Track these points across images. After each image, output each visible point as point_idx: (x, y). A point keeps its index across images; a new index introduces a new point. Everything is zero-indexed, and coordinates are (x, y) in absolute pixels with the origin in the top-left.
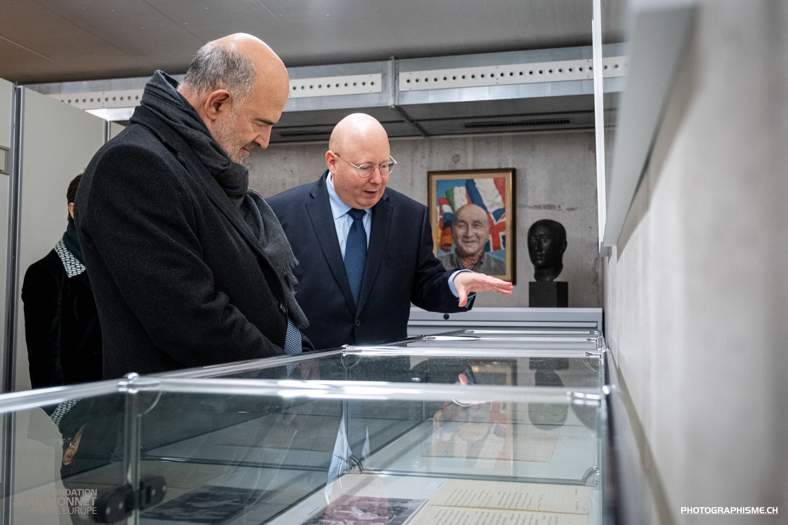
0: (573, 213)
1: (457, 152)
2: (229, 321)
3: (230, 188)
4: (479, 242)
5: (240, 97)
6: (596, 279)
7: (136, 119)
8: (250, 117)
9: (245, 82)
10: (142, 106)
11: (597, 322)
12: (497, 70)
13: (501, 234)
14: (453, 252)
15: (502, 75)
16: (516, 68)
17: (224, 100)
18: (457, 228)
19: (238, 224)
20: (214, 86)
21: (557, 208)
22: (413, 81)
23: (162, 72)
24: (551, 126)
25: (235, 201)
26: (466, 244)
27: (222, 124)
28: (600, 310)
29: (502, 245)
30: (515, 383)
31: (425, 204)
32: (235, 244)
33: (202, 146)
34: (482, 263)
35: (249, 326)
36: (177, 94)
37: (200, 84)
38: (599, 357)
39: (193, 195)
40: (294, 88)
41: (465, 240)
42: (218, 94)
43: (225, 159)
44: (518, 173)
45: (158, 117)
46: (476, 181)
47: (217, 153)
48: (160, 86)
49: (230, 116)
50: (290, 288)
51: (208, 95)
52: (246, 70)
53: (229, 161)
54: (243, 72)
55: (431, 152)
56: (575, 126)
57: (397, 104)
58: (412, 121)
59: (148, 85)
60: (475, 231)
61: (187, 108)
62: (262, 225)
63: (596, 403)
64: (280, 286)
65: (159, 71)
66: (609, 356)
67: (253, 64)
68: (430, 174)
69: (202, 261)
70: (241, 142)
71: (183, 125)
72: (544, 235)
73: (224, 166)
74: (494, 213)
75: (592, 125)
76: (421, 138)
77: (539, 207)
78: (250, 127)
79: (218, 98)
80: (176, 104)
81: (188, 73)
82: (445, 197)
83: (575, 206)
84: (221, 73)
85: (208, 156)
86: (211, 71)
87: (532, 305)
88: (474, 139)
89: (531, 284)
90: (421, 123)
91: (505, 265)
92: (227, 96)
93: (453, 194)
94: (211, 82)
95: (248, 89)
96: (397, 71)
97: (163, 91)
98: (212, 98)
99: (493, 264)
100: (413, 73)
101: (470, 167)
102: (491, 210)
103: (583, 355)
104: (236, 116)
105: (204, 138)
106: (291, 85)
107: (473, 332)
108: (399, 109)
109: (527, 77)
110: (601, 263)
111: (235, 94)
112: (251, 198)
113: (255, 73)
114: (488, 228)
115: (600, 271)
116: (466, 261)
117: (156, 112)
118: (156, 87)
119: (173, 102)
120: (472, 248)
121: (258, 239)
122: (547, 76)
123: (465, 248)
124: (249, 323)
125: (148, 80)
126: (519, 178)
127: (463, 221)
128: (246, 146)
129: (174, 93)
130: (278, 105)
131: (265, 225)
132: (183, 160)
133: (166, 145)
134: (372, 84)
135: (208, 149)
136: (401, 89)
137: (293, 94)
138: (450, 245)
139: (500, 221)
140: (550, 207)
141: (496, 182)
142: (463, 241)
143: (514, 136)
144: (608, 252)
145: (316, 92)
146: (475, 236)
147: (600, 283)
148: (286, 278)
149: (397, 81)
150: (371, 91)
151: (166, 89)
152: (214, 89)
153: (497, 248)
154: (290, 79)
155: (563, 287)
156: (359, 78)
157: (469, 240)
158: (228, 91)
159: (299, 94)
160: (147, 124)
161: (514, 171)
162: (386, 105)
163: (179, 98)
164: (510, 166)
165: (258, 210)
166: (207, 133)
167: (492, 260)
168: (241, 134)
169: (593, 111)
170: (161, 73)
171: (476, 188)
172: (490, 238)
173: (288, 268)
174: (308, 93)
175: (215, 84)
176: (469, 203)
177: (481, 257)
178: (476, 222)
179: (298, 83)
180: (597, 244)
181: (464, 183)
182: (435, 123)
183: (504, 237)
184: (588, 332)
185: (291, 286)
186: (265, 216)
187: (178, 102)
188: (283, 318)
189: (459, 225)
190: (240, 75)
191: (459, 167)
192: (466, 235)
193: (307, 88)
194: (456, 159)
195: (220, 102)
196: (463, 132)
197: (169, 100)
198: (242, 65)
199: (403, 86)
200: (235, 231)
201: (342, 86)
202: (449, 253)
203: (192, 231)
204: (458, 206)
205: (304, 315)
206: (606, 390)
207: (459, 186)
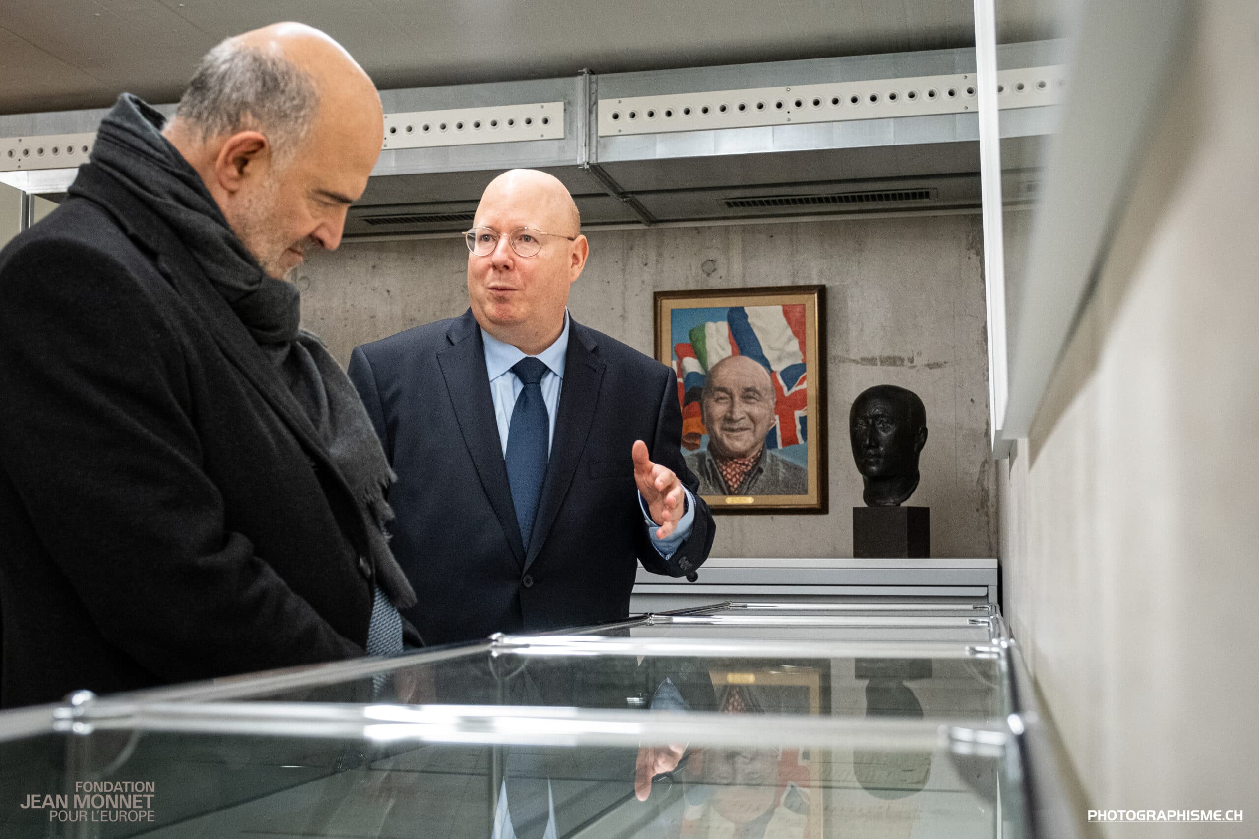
0: (937, 372)
1: (712, 254)
2: (253, 591)
3: (263, 328)
4: (755, 431)
5: (286, 147)
6: (984, 502)
7: (79, 189)
8: (305, 186)
9: (297, 118)
10: (93, 164)
11: (987, 586)
12: (789, 94)
13: (798, 414)
14: (704, 449)
15: (798, 104)
16: (826, 91)
17: (254, 152)
18: (712, 402)
19: (276, 397)
20: (235, 124)
21: (906, 362)
22: (625, 117)
23: (134, 97)
24: (893, 204)
25: (272, 353)
26: (730, 433)
27: (250, 201)
28: (993, 563)
29: (799, 436)
30: (826, 710)
31: (650, 354)
32: (270, 437)
33: (206, 243)
34: (760, 471)
35: (293, 600)
36: (162, 143)
37: (207, 120)
38: (995, 656)
39: (186, 340)
40: (394, 131)
41: (727, 426)
42: (243, 142)
43: (252, 269)
44: (830, 296)
45: (123, 185)
46: (747, 310)
47: (238, 259)
48: (128, 125)
49: (266, 184)
50: (379, 527)
51: (223, 142)
52: (298, 93)
53: (261, 274)
54: (294, 98)
55: (660, 254)
56: (942, 204)
57: (593, 161)
58: (623, 194)
59: (105, 122)
60: (747, 408)
61: (180, 169)
62: (324, 402)
63: (996, 753)
64: (360, 522)
65: (126, 96)
66: (1016, 654)
67: (314, 84)
68: (658, 296)
69: (200, 472)
70: (285, 236)
71: (171, 201)
72: (882, 416)
73: (251, 284)
74: (784, 373)
75: (977, 202)
76: (641, 227)
77: (872, 361)
78: (303, 206)
79: (243, 148)
80: (160, 160)
81: (186, 98)
82: (689, 341)
83: (941, 360)
84: (251, 98)
85: (222, 263)
86: (231, 95)
87: (857, 555)
88: (744, 228)
89: (856, 510)
90: (640, 198)
91: (806, 475)
92: (261, 144)
93: (704, 337)
94: (229, 116)
95: (302, 130)
96: (593, 98)
97: (135, 134)
98: (232, 148)
99: (782, 472)
100: (625, 100)
101: (737, 284)
102: (778, 368)
103: (966, 653)
104: (277, 185)
105: (213, 228)
106: (388, 124)
107: (745, 606)
108: (597, 170)
109: (846, 109)
110: (993, 470)
111: (276, 141)
112: (305, 349)
113: (317, 101)
114: (772, 403)
115: (992, 487)
116: (730, 467)
117: (117, 174)
118: (119, 127)
119: (152, 157)
120: (740, 442)
121: (317, 428)
122: (885, 107)
123: (726, 441)
124: (293, 595)
125: (104, 113)
126: (831, 305)
127: (724, 390)
128: (296, 243)
129: (154, 137)
130: (362, 164)
131: (330, 403)
132: (168, 270)
133: (135, 240)
134: (546, 121)
135: (219, 250)
136: (600, 133)
137: (391, 142)
138: (697, 436)
139: (795, 389)
140: (892, 361)
141: (786, 313)
142: (723, 429)
143: (822, 223)
144: (1011, 451)
145: (436, 138)
146: (747, 418)
147: (992, 510)
148: (372, 508)
149: (593, 116)
150: (542, 136)
151: (139, 131)
152: (235, 130)
153: (790, 441)
154: (386, 111)
155: (921, 516)
156: (520, 111)
157: (736, 426)
158: (264, 134)
159: (401, 140)
160: (99, 199)
161: (822, 291)
162: (573, 163)
163: (166, 149)
164: (815, 282)
165: (317, 372)
166: (219, 218)
167: (781, 465)
168: (285, 221)
169: (976, 174)
170: (131, 98)
171: (749, 325)
172: (777, 423)
173: (374, 488)
174: (419, 139)
175: (238, 120)
176: (734, 354)
177: (759, 459)
178: (748, 390)
179: (400, 119)
180: (987, 434)
181: (726, 313)
182: (668, 196)
183: (803, 420)
184: (971, 607)
185: (382, 524)
186: (333, 386)
187: (162, 156)
188: (366, 586)
189: (716, 396)
190: (288, 104)
191: (715, 283)
192: (729, 415)
193: (419, 130)
194: (710, 266)
195: (247, 157)
196: (723, 215)
197: (144, 152)
198: (293, 85)
199: (605, 125)
200: (270, 412)
201: (486, 126)
202: (696, 452)
203: (181, 411)
204: (713, 359)
205: (406, 581)
206: (1016, 724)
207: (715, 321)
